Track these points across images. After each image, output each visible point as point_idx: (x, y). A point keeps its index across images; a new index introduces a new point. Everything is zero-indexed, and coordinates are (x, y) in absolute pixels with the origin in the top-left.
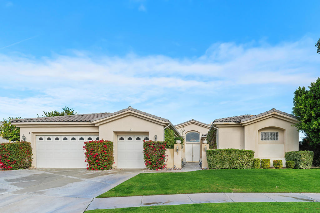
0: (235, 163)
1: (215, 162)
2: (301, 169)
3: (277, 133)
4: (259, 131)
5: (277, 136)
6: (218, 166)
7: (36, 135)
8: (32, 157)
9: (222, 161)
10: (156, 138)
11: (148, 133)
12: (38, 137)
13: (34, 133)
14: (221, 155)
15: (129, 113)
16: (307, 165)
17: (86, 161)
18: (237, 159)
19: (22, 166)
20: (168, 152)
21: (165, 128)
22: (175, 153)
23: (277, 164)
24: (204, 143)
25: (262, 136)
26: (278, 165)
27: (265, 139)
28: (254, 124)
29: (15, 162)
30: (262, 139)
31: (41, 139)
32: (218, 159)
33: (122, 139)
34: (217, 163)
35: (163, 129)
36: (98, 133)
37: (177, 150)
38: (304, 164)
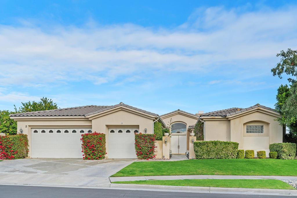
0: (220, 153)
1: (202, 153)
2: (283, 159)
3: (262, 127)
4: (244, 124)
5: (262, 129)
6: (205, 156)
7: (31, 128)
8: (29, 148)
9: (208, 152)
10: (146, 131)
11: (138, 126)
12: (34, 130)
13: (30, 126)
14: (208, 146)
15: (121, 108)
16: (289, 156)
17: (82, 152)
18: (222, 150)
19: (21, 156)
20: (157, 143)
21: (154, 122)
22: (164, 145)
23: (260, 154)
24: (191, 136)
25: (247, 129)
26: (261, 156)
27: (251, 132)
28: (240, 118)
29: (17, 152)
30: (247, 132)
31: (36, 132)
32: (205, 150)
33: (112, 131)
34: (203, 154)
35: (152, 122)
36: (91, 126)
37: (166, 142)
38: (286, 155)
